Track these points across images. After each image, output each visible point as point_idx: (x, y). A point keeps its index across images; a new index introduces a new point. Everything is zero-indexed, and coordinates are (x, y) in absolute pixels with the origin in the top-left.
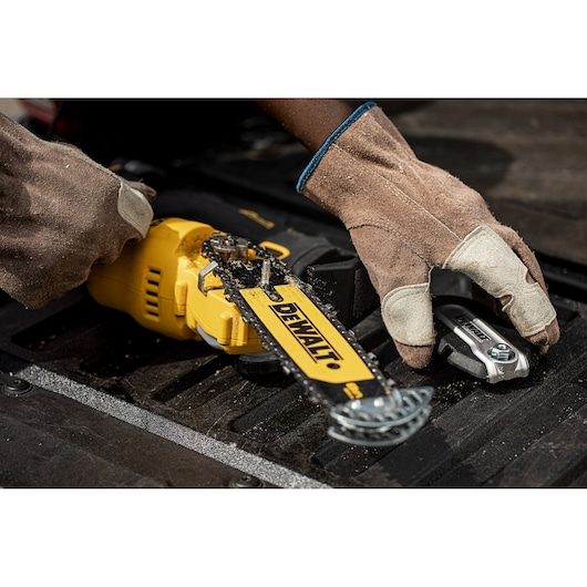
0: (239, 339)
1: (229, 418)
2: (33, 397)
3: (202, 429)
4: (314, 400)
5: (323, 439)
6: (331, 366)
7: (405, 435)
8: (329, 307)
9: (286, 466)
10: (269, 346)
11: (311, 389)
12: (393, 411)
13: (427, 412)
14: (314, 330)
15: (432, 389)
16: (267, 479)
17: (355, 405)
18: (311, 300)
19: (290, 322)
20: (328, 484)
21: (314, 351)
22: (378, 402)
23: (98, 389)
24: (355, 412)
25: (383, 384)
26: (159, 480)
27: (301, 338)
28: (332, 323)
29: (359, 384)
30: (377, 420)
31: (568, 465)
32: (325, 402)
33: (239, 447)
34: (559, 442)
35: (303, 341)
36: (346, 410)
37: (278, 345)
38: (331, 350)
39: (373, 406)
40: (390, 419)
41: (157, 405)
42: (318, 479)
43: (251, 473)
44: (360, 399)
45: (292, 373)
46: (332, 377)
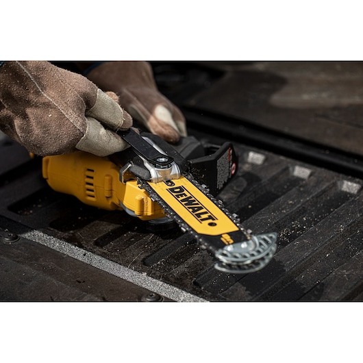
0: (149, 211)
1: (142, 257)
2: (20, 244)
3: (125, 264)
4: (203, 247)
5: (201, 270)
6: (211, 224)
7: (262, 265)
8: (204, 186)
9: (177, 287)
10: (171, 215)
11: (201, 240)
12: (254, 250)
13: (274, 248)
14: (197, 202)
15: (276, 233)
16: (165, 295)
17: (229, 248)
18: (192, 183)
19: (181, 198)
20: (203, 298)
21: (199, 215)
22: (244, 245)
23: (61, 239)
24: (231, 253)
25: (245, 233)
26: (97, 296)
27: (189, 208)
28: (207, 196)
29: (229, 234)
30: (245, 257)
31: (355, 285)
32: (211, 248)
33: (148, 275)
34: (350, 269)
35: (191, 210)
36: (225, 252)
37: (176, 214)
38: (209, 214)
39: (241, 248)
40: (253, 255)
41: (97, 249)
42: (197, 295)
43: (155, 291)
44: (232, 244)
45: (187, 231)
46: (213, 231)
